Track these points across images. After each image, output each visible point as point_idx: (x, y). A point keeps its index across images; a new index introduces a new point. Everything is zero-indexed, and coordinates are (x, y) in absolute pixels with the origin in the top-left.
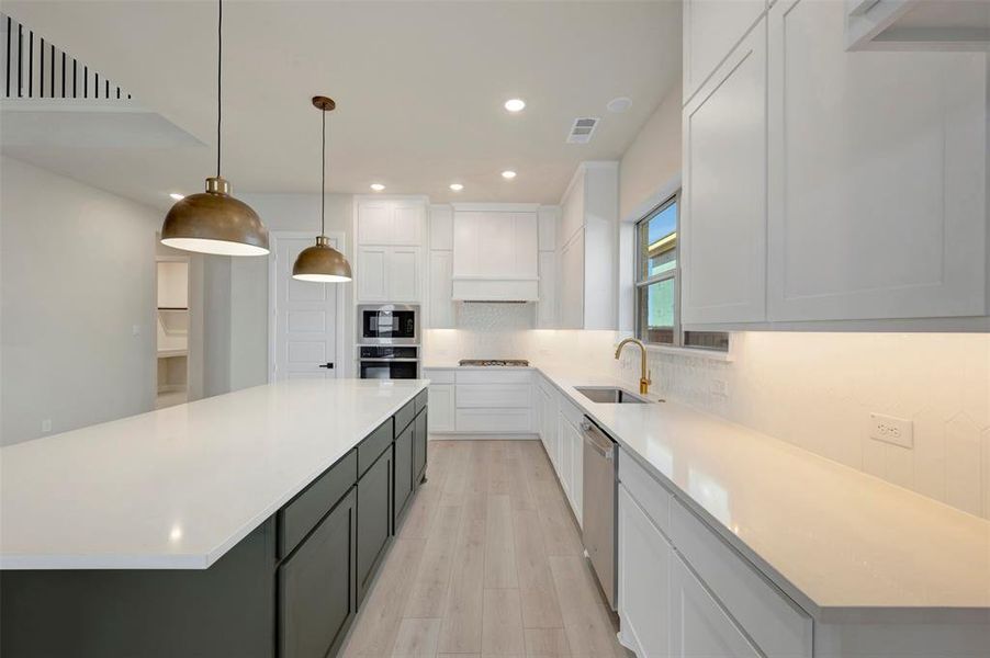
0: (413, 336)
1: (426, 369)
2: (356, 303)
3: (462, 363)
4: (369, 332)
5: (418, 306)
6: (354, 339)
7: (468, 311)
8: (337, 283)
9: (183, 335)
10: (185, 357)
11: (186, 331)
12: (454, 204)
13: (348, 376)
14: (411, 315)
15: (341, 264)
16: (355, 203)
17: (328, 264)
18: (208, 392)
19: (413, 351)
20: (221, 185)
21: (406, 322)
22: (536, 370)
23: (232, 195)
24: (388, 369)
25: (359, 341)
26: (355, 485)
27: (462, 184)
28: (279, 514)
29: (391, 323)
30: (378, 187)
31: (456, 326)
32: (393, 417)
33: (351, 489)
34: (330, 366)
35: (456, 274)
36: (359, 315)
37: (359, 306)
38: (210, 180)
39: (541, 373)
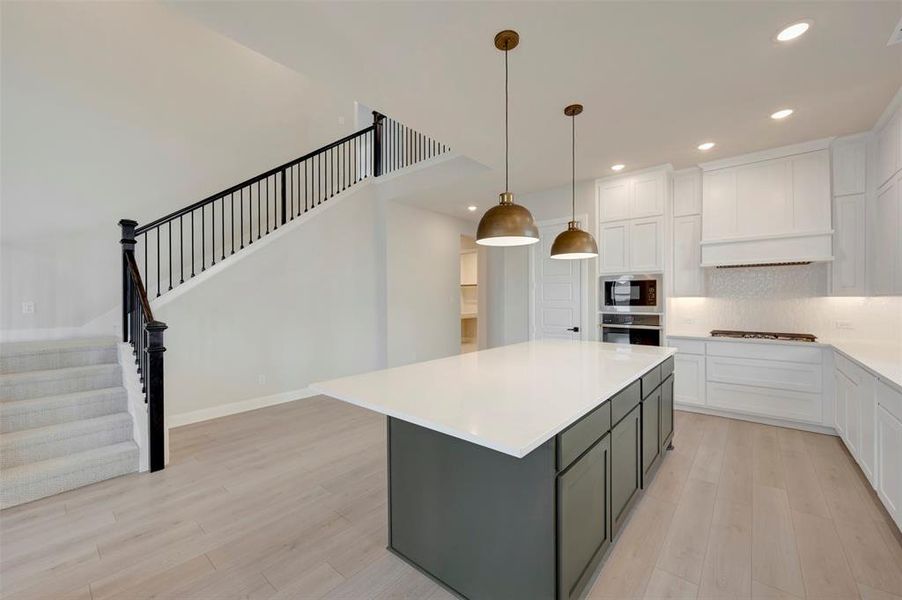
0: (655, 304)
1: (670, 337)
2: (598, 276)
3: (714, 333)
4: (609, 301)
5: (660, 276)
6: (597, 308)
7: (720, 277)
8: (581, 260)
9: (474, 303)
10: (475, 319)
11: (476, 301)
12: (701, 165)
13: (591, 339)
14: (653, 284)
15: (588, 242)
16: (596, 185)
17: (579, 244)
18: (489, 345)
19: (656, 319)
20: (508, 198)
21: (646, 291)
22: (830, 348)
23: (516, 203)
24: (628, 335)
25: (601, 309)
26: (609, 431)
27: (713, 142)
28: (557, 438)
29: (629, 292)
30: (618, 168)
31: (707, 293)
32: (641, 379)
33: (605, 435)
34: (576, 330)
35: (705, 240)
36: (600, 286)
37: (601, 278)
38: (502, 195)
39: (838, 351)
